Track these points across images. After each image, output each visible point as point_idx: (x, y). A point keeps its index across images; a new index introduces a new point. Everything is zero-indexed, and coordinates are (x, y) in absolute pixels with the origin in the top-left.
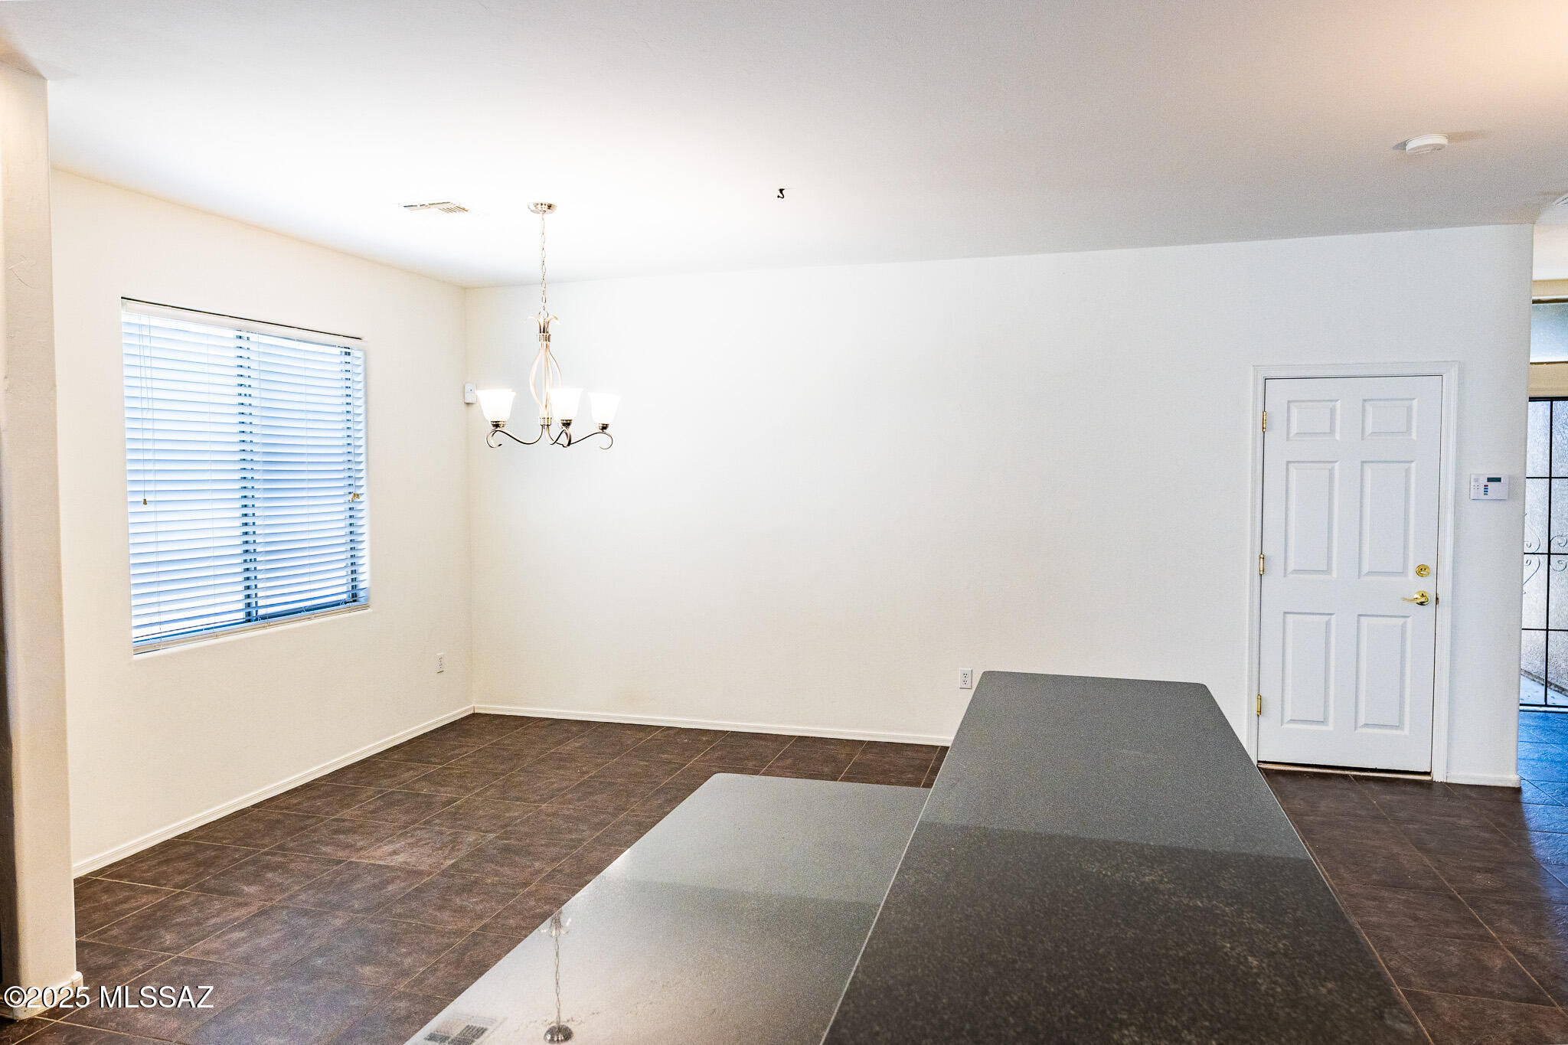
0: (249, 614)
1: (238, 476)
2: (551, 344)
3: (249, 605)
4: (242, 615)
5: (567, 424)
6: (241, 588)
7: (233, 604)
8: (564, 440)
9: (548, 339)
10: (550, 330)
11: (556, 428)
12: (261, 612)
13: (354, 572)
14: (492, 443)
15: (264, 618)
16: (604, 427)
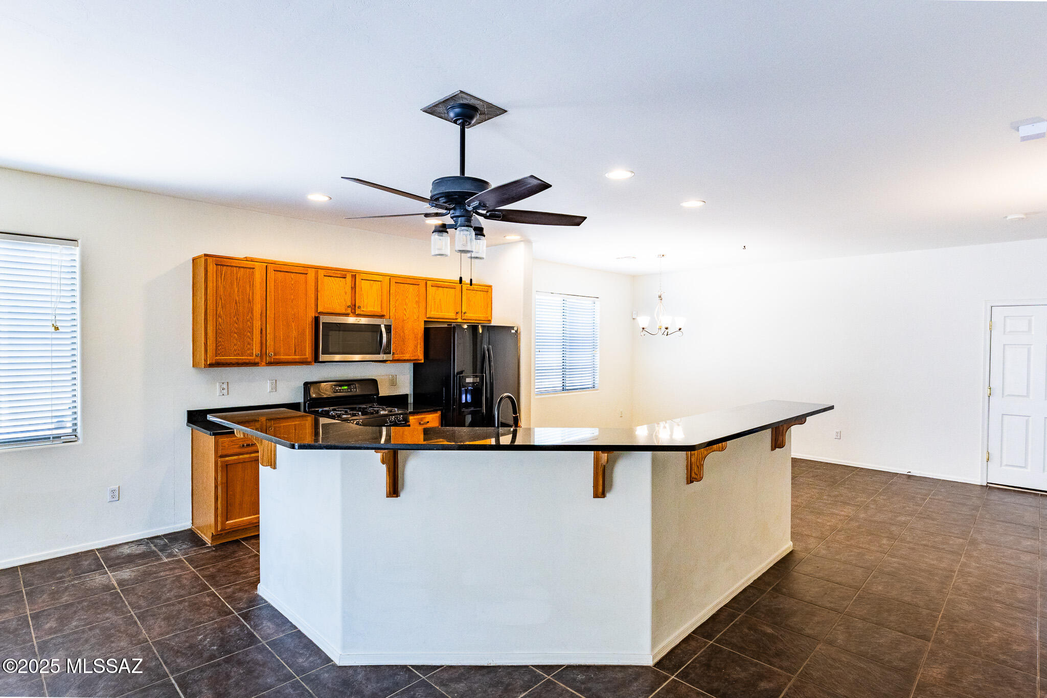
0: (563, 388)
1: (562, 344)
2: (662, 301)
3: (563, 385)
4: (561, 388)
5: (667, 328)
6: (562, 379)
7: (558, 384)
8: (666, 333)
9: (661, 300)
10: (662, 297)
11: (663, 329)
12: (567, 388)
13: (594, 377)
14: (642, 334)
15: (568, 390)
16: (680, 329)
